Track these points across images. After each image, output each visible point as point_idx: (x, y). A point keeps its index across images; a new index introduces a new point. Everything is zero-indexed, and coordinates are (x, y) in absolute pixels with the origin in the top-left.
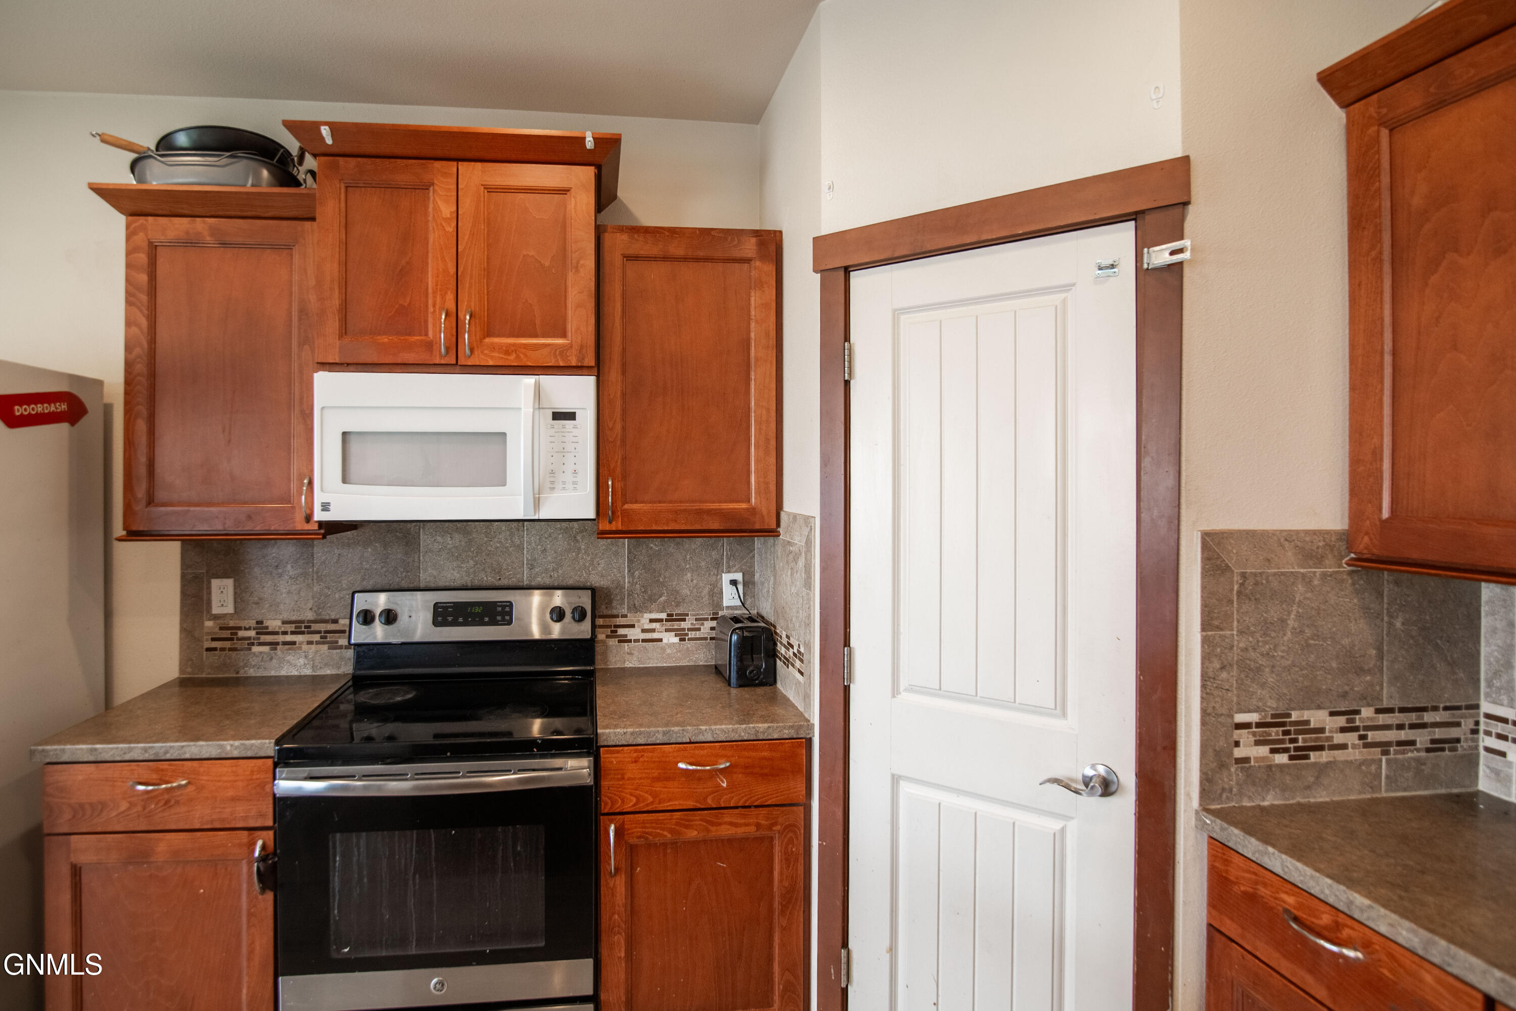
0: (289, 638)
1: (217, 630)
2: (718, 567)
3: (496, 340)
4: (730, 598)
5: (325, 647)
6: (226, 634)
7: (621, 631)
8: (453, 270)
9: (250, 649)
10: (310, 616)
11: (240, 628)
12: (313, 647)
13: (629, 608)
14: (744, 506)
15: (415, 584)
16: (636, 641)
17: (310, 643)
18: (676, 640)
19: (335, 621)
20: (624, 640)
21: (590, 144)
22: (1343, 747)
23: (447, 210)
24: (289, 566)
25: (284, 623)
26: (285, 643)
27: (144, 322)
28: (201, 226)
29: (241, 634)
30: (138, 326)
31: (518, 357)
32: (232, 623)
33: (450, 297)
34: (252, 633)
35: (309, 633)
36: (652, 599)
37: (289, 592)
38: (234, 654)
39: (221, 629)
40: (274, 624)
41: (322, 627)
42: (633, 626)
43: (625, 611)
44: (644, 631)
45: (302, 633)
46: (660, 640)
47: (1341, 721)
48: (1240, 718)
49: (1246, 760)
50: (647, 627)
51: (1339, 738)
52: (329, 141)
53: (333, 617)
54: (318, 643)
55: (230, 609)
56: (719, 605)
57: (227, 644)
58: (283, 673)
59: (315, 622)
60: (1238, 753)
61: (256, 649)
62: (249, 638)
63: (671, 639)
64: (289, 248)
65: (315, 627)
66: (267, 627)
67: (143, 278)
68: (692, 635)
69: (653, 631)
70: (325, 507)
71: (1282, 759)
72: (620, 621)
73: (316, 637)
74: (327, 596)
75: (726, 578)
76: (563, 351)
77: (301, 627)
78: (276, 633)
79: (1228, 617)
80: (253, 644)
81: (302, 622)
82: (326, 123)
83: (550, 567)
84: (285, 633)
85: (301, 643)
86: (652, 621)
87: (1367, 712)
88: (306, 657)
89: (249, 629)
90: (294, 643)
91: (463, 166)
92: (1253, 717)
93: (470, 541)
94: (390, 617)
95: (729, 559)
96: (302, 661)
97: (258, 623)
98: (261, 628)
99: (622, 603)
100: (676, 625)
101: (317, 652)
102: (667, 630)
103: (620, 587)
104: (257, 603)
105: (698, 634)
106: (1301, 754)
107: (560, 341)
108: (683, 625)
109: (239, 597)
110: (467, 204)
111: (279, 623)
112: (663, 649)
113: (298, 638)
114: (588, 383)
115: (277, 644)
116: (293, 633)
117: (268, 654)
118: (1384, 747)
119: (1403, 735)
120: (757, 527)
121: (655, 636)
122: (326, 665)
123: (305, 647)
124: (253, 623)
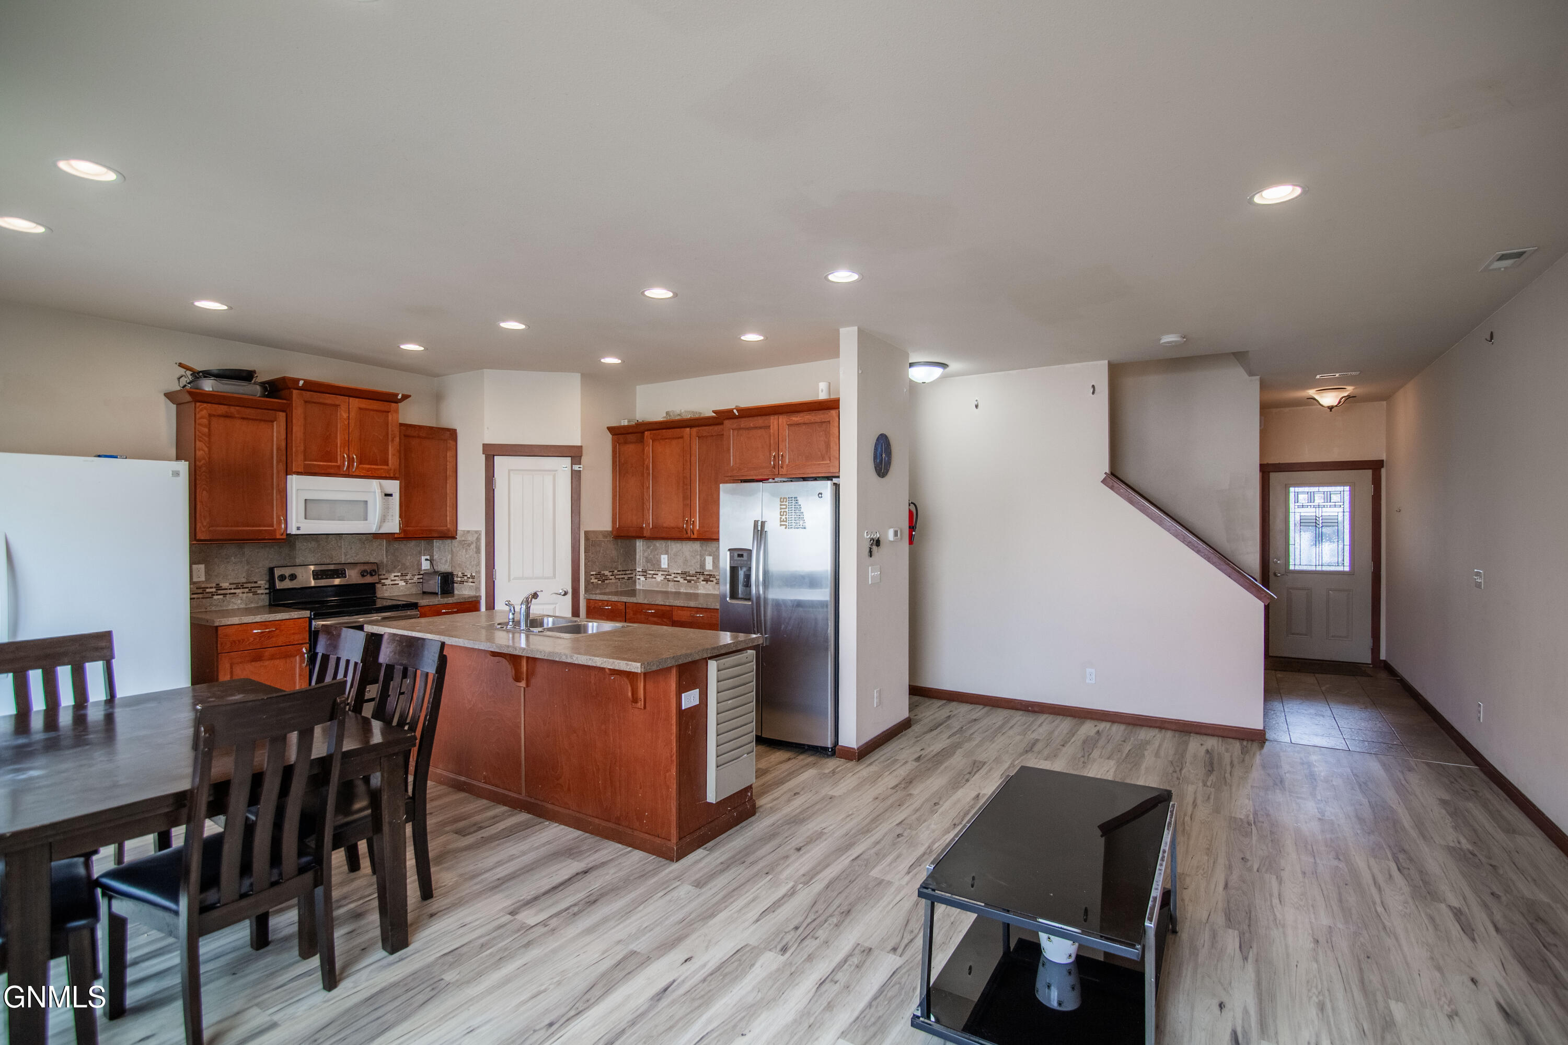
0: (233, 591)
1: (195, 589)
2: (420, 554)
3: (364, 466)
4: (425, 565)
5: (251, 594)
6: (200, 591)
7: (383, 581)
8: (347, 439)
9: (212, 598)
10: (244, 580)
11: (207, 588)
12: (245, 595)
13: (386, 572)
14: (445, 528)
15: (294, 564)
16: (389, 585)
17: (243, 593)
18: (404, 584)
19: (256, 582)
20: (384, 585)
21: (400, 397)
22: (611, 579)
23: (345, 415)
24: (233, 558)
25: (230, 584)
26: (230, 594)
27: (206, 449)
28: (233, 410)
29: (208, 590)
30: (203, 450)
31: (372, 473)
32: (203, 586)
33: (347, 448)
34: (214, 590)
35: (243, 588)
36: (395, 567)
37: (233, 570)
38: (204, 600)
39: (197, 588)
40: (225, 585)
41: (249, 585)
42: (387, 579)
43: (384, 573)
44: (392, 581)
45: (240, 588)
46: (398, 584)
47: (611, 573)
48: (592, 573)
49: (593, 583)
50: (393, 579)
51: (611, 577)
52: (300, 385)
53: (255, 580)
54: (247, 593)
55: (203, 579)
56: (420, 569)
57: (201, 596)
58: (230, 608)
59: (246, 583)
60: (592, 581)
61: (215, 597)
62: (212, 592)
63: (402, 583)
64: (272, 421)
65: (245, 585)
66: (221, 587)
67: (206, 430)
68: (410, 581)
69: (395, 580)
70: (298, 528)
71: (600, 582)
72: (382, 577)
73: (247, 590)
74: (251, 571)
75: (423, 558)
76: (388, 471)
77: (239, 586)
78: (227, 589)
79: (589, 550)
80: (214, 595)
81: (239, 583)
82: (302, 379)
83: (354, 555)
84: (230, 589)
85: (239, 593)
86: (395, 576)
87: (616, 571)
88: (241, 599)
89: (211, 588)
90: (235, 593)
91: (351, 399)
92: (594, 573)
93: (319, 544)
94: (293, 577)
95: (424, 551)
96: (239, 601)
97: (217, 585)
98: (218, 587)
99: (383, 570)
100: (404, 578)
101: (247, 597)
102: (401, 580)
103: (382, 563)
104: (216, 576)
105: (412, 581)
106: (603, 581)
107: (385, 467)
108: (408, 578)
109: (207, 572)
110: (352, 414)
111: (228, 584)
112: (399, 588)
113: (237, 591)
114: (396, 483)
115: (227, 594)
116: (234, 589)
117: (222, 599)
118: (619, 579)
119: (623, 576)
120: (450, 535)
121: (396, 582)
122: (252, 602)
123: (241, 595)
124: (214, 585)
